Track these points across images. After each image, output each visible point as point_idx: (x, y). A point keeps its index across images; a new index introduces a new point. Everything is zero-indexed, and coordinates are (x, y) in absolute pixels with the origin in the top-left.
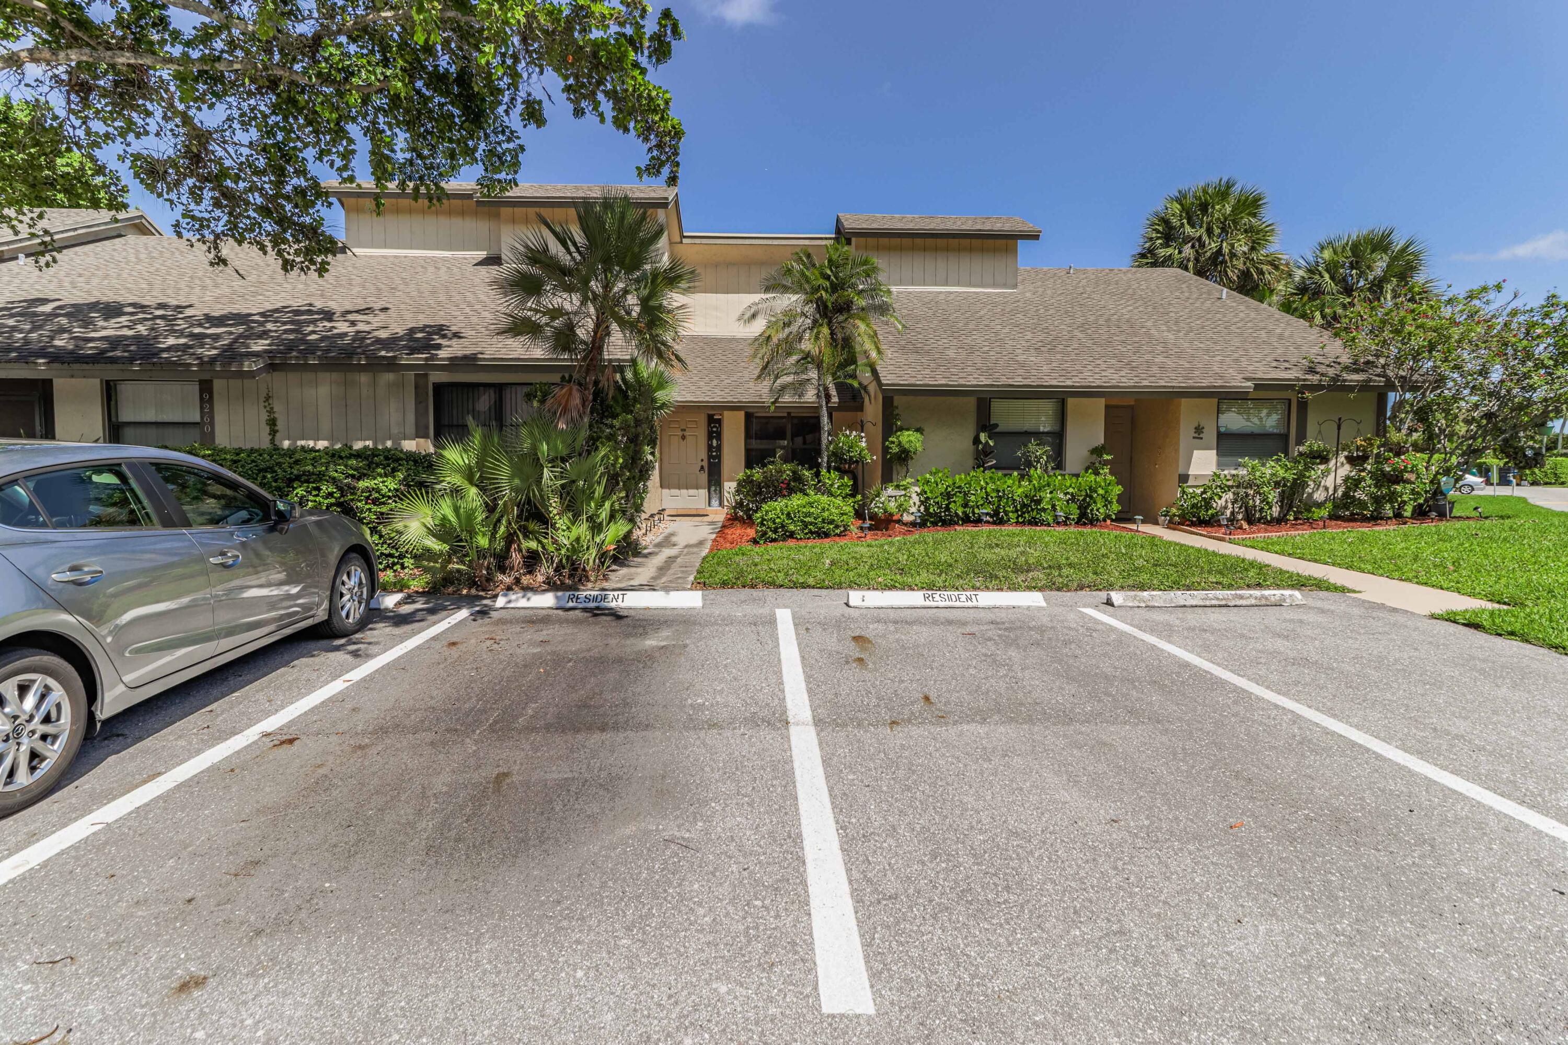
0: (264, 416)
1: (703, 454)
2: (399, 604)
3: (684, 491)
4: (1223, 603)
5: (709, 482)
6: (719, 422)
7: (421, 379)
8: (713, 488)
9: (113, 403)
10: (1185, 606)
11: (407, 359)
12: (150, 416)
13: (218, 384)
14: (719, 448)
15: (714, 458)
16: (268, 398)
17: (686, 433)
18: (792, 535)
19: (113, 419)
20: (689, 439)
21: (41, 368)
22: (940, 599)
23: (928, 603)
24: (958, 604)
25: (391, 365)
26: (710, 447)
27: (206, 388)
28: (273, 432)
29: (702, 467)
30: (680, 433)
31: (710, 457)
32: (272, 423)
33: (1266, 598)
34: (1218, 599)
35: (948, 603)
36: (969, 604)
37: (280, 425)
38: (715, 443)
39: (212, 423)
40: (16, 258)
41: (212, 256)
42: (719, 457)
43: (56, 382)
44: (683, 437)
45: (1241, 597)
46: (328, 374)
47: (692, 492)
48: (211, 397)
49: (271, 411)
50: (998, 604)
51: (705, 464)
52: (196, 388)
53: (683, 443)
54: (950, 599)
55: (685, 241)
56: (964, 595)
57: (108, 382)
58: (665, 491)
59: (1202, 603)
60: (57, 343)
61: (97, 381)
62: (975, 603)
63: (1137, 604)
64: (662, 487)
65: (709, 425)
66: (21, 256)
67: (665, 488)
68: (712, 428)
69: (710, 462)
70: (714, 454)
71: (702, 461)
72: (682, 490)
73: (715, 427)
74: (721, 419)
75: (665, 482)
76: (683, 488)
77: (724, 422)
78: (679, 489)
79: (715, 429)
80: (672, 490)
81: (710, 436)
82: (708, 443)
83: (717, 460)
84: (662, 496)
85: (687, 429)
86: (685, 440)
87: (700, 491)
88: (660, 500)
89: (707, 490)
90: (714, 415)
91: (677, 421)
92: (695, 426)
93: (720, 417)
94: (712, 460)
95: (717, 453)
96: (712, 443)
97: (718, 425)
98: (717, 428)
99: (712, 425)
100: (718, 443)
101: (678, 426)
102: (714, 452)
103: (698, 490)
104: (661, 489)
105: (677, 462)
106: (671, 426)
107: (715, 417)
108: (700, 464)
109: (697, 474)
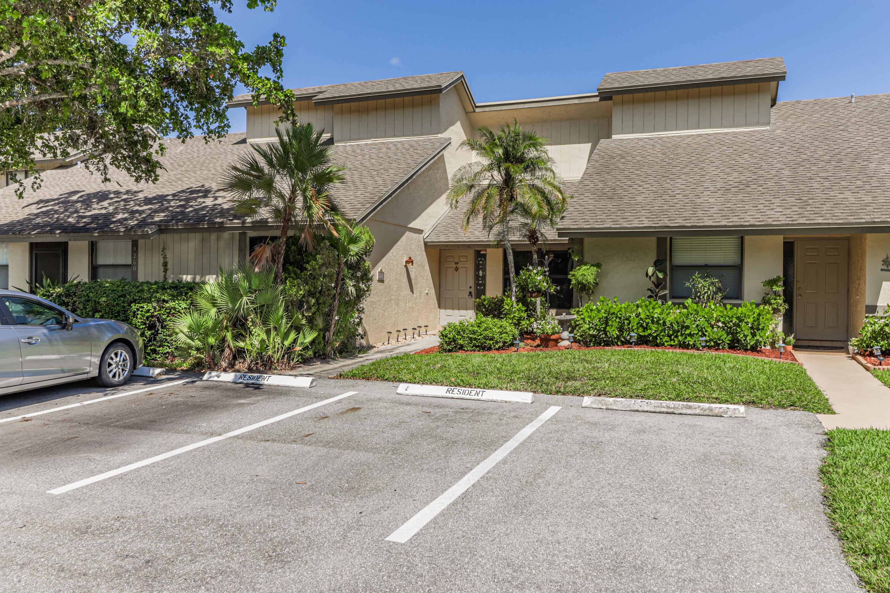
0: (162, 261)
1: (471, 282)
2: (160, 374)
3: (456, 311)
4: (671, 410)
6: (484, 256)
7: (243, 235)
9: (94, 254)
10: (638, 411)
11: (230, 224)
12: (110, 262)
13: (141, 242)
14: (484, 278)
15: (480, 285)
16: (164, 249)
17: (459, 266)
18: (461, 347)
19: (94, 263)
20: (461, 270)
21: (58, 237)
22: (457, 392)
23: (451, 395)
24: (468, 397)
25: (221, 228)
26: (477, 277)
27: (135, 244)
28: (166, 271)
29: (470, 293)
30: (454, 266)
31: (477, 284)
32: (165, 264)
33: (712, 410)
34: (668, 407)
35: (461, 396)
36: (476, 397)
37: (170, 266)
38: (481, 273)
39: (137, 265)
40: (76, 164)
41: (103, 177)
42: (484, 285)
43: (69, 242)
44: (457, 269)
45: (690, 408)
46: (194, 234)
47: (462, 312)
48: (137, 249)
49: (165, 257)
50: (495, 399)
51: (472, 290)
52: (130, 244)
53: (456, 274)
54: (464, 393)
55: (477, 110)
56: (474, 391)
57: (92, 242)
58: (443, 311)
59: (652, 410)
60: (70, 220)
61: (87, 242)
62: (480, 397)
63: (600, 406)
64: (440, 307)
65: (476, 259)
66: (79, 162)
67: (443, 309)
68: (479, 261)
69: (477, 289)
70: (480, 282)
71: (471, 287)
72: (455, 311)
73: (481, 260)
74: (485, 255)
75: (443, 304)
76: (456, 309)
77: (488, 257)
78: (453, 309)
79: (481, 262)
80: (448, 311)
81: (477, 268)
82: (475, 273)
83: (482, 288)
84: (440, 315)
85: (459, 262)
86: (458, 271)
87: (468, 311)
88: (438, 319)
89: (473, 311)
90: (481, 250)
91: (452, 256)
92: (466, 260)
93: (485, 252)
94: (478, 287)
95: (482, 282)
96: (479, 273)
97: (483, 259)
98: (483, 261)
99: (479, 259)
100: (483, 273)
101: (453, 260)
102: (480, 280)
103: (466, 310)
104: (439, 309)
105: (452, 289)
106: (448, 260)
107: (481, 253)
108: (469, 290)
109: (466, 298)
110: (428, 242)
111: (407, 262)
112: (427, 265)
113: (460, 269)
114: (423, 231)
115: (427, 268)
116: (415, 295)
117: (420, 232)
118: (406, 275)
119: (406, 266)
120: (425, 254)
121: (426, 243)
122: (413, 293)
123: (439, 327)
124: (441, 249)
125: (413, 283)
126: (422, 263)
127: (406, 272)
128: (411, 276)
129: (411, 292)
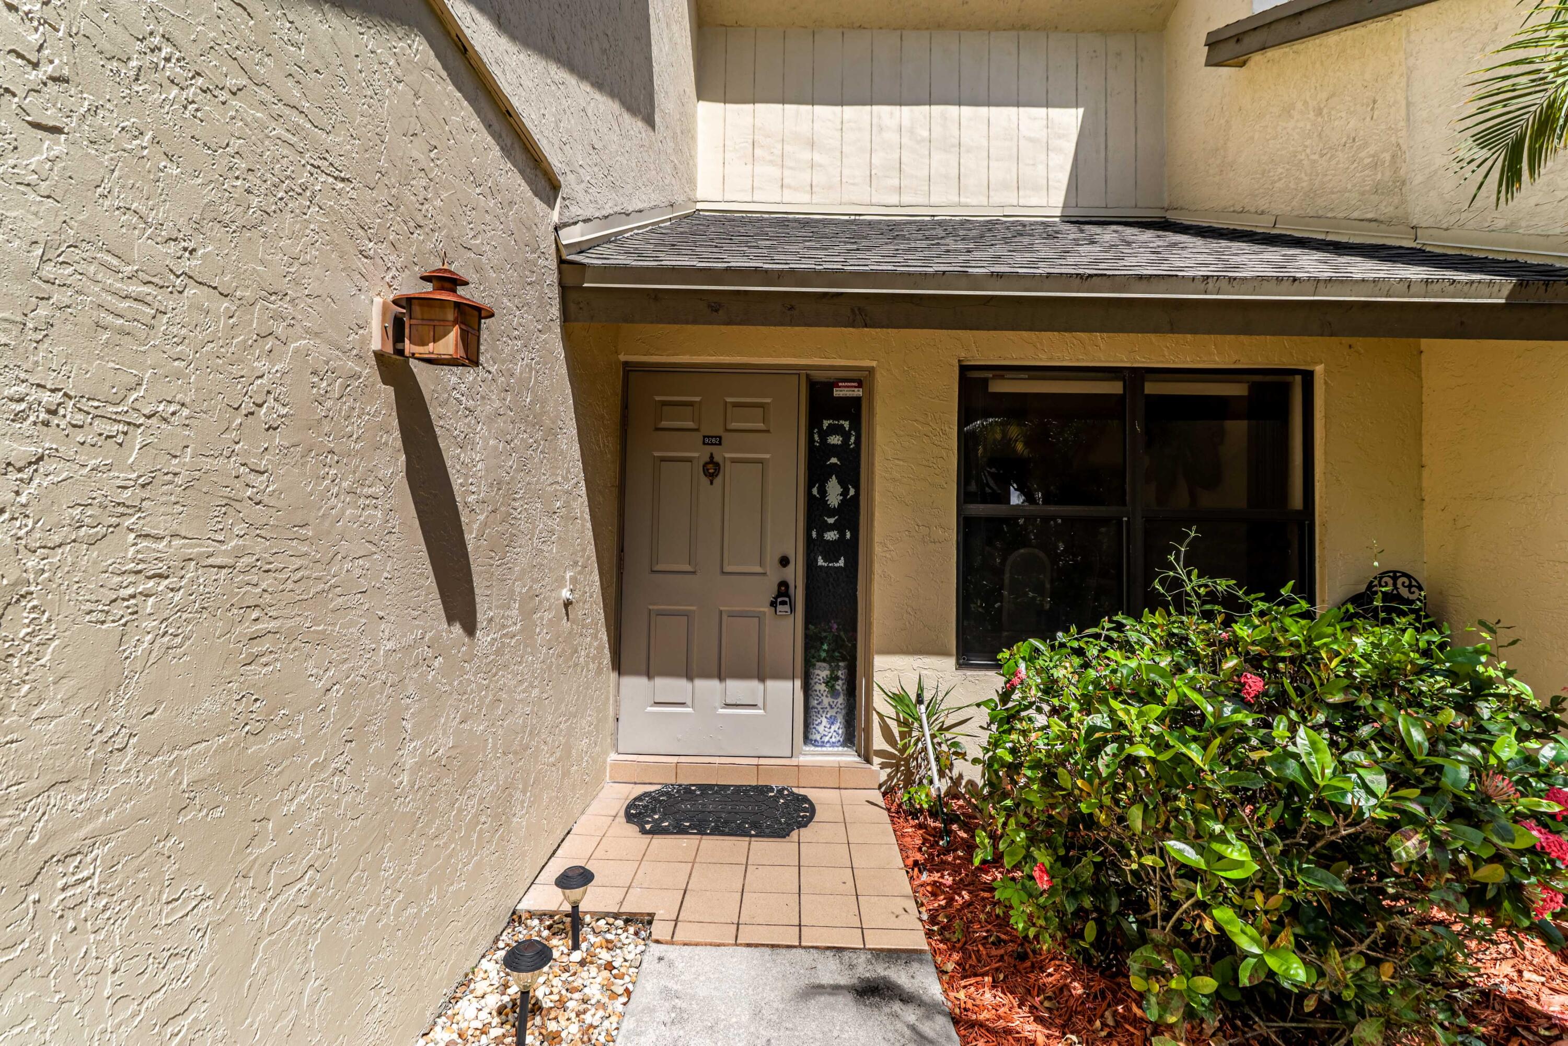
1: (788, 536)
3: (708, 687)
5: (811, 643)
6: (853, 408)
8: (822, 673)
14: (850, 513)
15: (831, 552)
17: (724, 454)
20: (731, 475)
26: (817, 511)
29: (783, 590)
30: (700, 454)
38: (834, 494)
42: (850, 549)
44: (712, 469)
47: (739, 688)
51: (796, 575)
53: (710, 492)
58: (634, 685)
64: (619, 665)
65: (814, 422)
67: (635, 672)
68: (824, 435)
69: (815, 567)
70: (831, 536)
71: (784, 561)
72: (700, 683)
73: (834, 430)
75: (637, 652)
76: (705, 676)
78: (690, 677)
79: (835, 440)
80: (659, 682)
81: (816, 468)
82: (806, 491)
83: (841, 563)
84: (617, 703)
85: (726, 437)
86: (718, 481)
87: (770, 684)
88: (611, 720)
89: (798, 683)
90: (834, 384)
91: (691, 404)
92: (761, 426)
93: (858, 392)
94: (821, 562)
95: (842, 535)
96: (823, 492)
97: (846, 424)
98: (846, 436)
99: (826, 423)
100: (845, 493)
101: (690, 424)
102: (831, 528)
103: (762, 679)
104: (613, 676)
105: (688, 568)
106: (664, 424)
107: (837, 393)
108: (774, 576)
109: (760, 617)
113: (728, 469)
114: (555, 186)
116: (481, 640)
117: (539, 176)
118: (394, 465)
119: (390, 368)
121: (570, 281)
122: (470, 629)
123: (616, 765)
124: (626, 364)
125: (470, 538)
126: (544, 402)
127: (395, 438)
128: (456, 481)
129: (450, 620)
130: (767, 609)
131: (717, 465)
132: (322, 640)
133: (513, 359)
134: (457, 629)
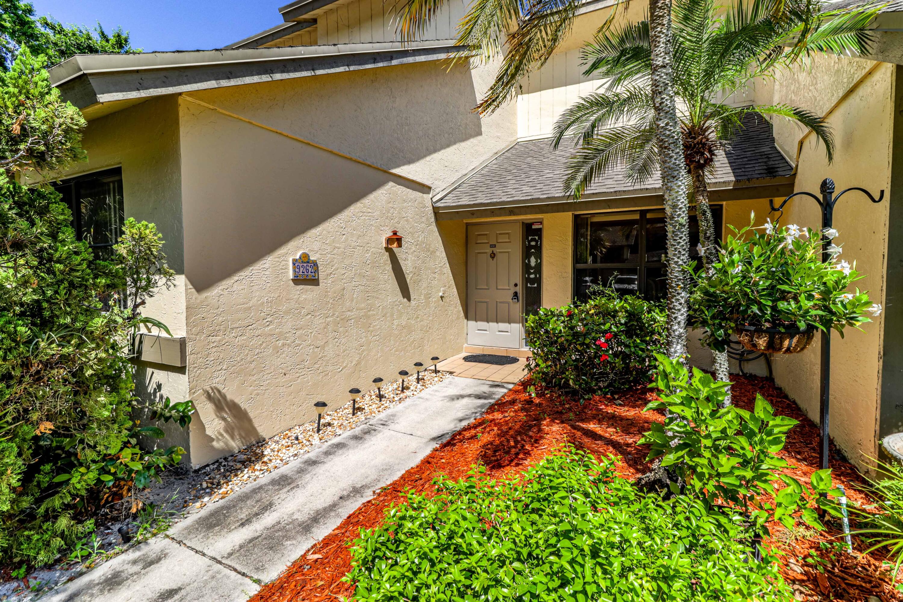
1: (517, 276)
3: (493, 325)
6: (539, 232)
14: (538, 268)
15: (532, 281)
17: (496, 250)
20: (500, 257)
26: (526, 268)
29: (516, 294)
30: (489, 251)
31: (529, 280)
38: (533, 261)
42: (539, 281)
44: (493, 256)
47: (503, 326)
51: (519, 289)
53: (492, 263)
58: (472, 324)
64: (467, 317)
65: (525, 238)
67: (472, 320)
68: (529, 242)
69: (527, 287)
70: (532, 276)
71: (516, 285)
72: (491, 324)
73: (533, 240)
74: (540, 230)
75: (471, 313)
76: (492, 321)
77: (545, 234)
78: (488, 322)
79: (533, 243)
80: (479, 323)
81: (527, 253)
82: (523, 261)
83: (536, 285)
84: (467, 329)
85: (497, 245)
86: (495, 259)
87: (512, 324)
88: (465, 334)
89: (521, 325)
90: (533, 224)
91: (486, 235)
92: (508, 240)
93: (540, 226)
94: (529, 285)
95: (536, 276)
96: (529, 261)
97: (537, 238)
98: (537, 242)
99: (530, 238)
100: (537, 261)
101: (486, 241)
102: (532, 273)
103: (510, 323)
104: (466, 321)
105: (486, 287)
106: (479, 242)
107: (534, 227)
108: (513, 290)
109: (508, 303)
110: (439, 208)
111: (389, 241)
112: (442, 249)
113: (498, 255)
114: (430, 188)
115: (442, 254)
116: (413, 302)
117: (425, 189)
118: (389, 267)
119: (387, 249)
120: (435, 229)
121: (436, 211)
122: (409, 300)
123: (466, 347)
124: (466, 223)
125: (408, 280)
126: (429, 245)
127: (389, 262)
128: (404, 268)
129: (404, 297)
130: (511, 301)
131: (494, 254)
132: (378, 298)
133: (418, 237)
134: (405, 300)
